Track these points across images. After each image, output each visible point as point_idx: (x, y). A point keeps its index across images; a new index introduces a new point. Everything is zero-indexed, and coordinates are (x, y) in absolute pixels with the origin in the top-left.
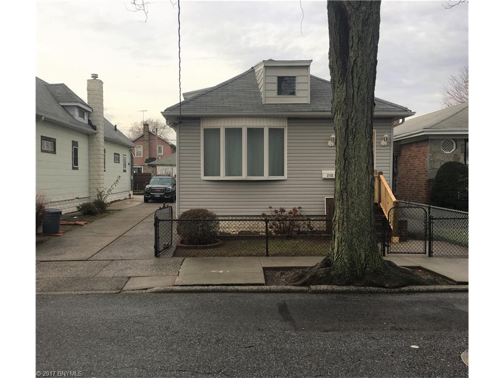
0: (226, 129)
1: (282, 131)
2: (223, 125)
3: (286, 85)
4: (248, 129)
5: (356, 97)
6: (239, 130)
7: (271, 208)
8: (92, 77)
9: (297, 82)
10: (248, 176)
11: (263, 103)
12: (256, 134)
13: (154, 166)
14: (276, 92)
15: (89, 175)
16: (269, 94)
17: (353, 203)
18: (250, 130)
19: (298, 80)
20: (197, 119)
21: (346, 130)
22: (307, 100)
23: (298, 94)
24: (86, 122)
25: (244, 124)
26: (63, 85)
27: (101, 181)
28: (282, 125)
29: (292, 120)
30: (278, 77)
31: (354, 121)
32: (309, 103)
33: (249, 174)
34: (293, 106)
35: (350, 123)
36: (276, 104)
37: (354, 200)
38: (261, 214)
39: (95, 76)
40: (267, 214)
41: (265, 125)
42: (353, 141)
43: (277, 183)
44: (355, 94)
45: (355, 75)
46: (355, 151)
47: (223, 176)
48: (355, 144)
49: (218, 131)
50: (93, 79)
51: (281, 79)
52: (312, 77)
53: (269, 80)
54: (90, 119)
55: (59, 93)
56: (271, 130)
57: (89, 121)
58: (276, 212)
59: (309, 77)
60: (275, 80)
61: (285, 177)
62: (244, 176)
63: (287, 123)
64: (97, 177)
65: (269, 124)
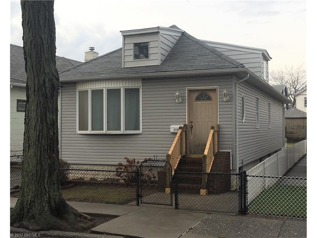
0: (92, 90)
1: (137, 90)
2: (90, 87)
4: (108, 90)
6: (101, 91)
7: (126, 158)
9: (149, 47)
11: (123, 67)
14: (132, 57)
16: (127, 59)
19: (150, 45)
20: (75, 84)
22: (158, 62)
23: (151, 57)
25: (104, 86)
28: (136, 85)
29: (145, 80)
30: (134, 44)
32: (160, 64)
34: (146, 68)
36: (131, 68)
38: (117, 163)
41: (121, 86)
47: (90, 131)
49: (87, 92)
50: (90, 51)
51: (137, 46)
53: (127, 47)
60: (132, 47)
61: (141, 131)
63: (141, 84)
65: (124, 85)
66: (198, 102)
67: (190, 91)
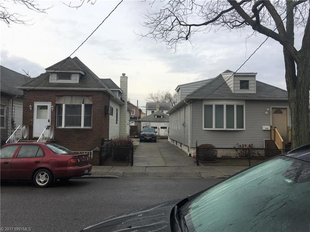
1: (242, 106)
2: (214, 103)
3: (244, 84)
5: (302, 96)
6: (222, 106)
7: (238, 144)
8: (122, 75)
9: (249, 83)
10: (226, 128)
11: (233, 93)
12: (230, 108)
13: (140, 122)
14: (239, 88)
15: (120, 127)
16: (236, 89)
17: (301, 141)
18: (227, 106)
19: (250, 82)
20: (201, 100)
21: (297, 109)
22: (254, 92)
23: (250, 89)
24: (120, 98)
25: (225, 103)
26: (110, 79)
27: (126, 130)
28: (242, 103)
29: (247, 101)
30: (240, 81)
31: (301, 106)
32: (256, 93)
33: (227, 128)
35: (299, 106)
36: (239, 94)
37: (302, 140)
38: (233, 147)
39: (124, 75)
40: (236, 147)
42: (301, 114)
43: (241, 132)
44: (302, 94)
45: (301, 86)
46: (302, 119)
47: (214, 128)
48: (302, 116)
49: (211, 106)
51: (242, 82)
52: (257, 81)
53: (236, 82)
54: (122, 97)
55: (109, 84)
56: (237, 106)
57: (121, 98)
58: (240, 146)
59: (255, 81)
60: (239, 82)
61: (244, 129)
62: (225, 128)
63: (245, 103)
64: (124, 127)
65: (236, 103)
66: (275, 114)
67: (273, 108)
